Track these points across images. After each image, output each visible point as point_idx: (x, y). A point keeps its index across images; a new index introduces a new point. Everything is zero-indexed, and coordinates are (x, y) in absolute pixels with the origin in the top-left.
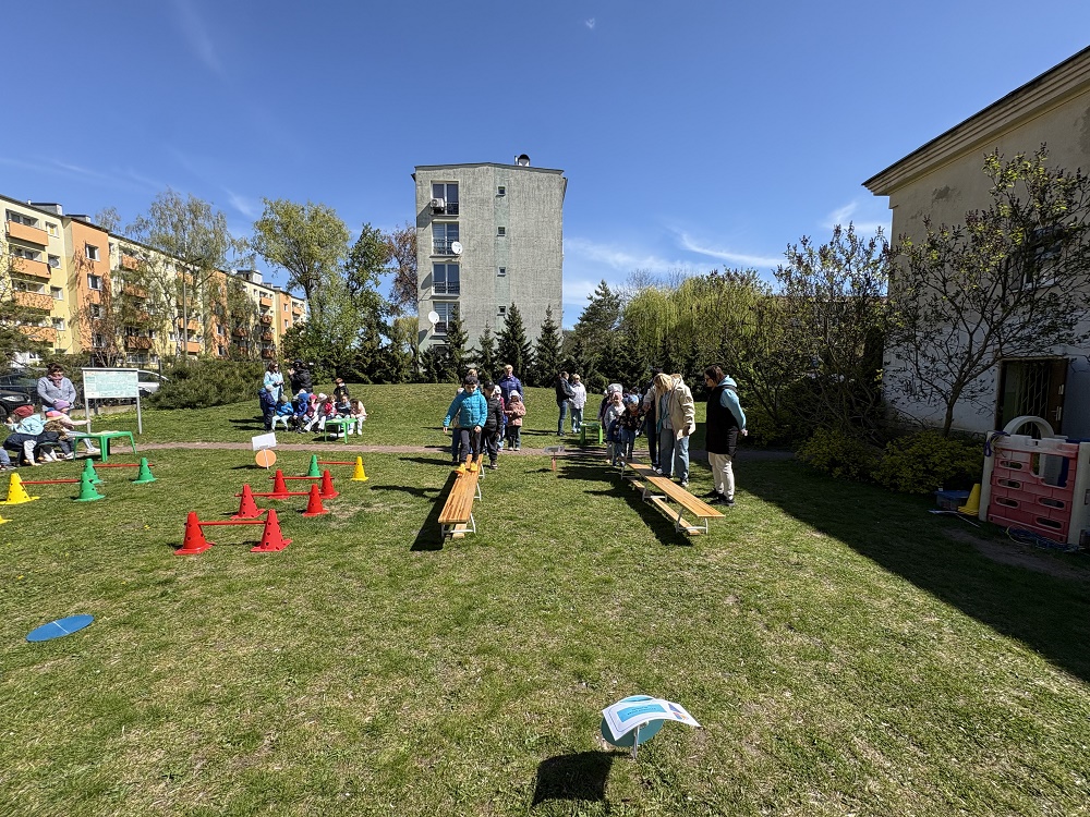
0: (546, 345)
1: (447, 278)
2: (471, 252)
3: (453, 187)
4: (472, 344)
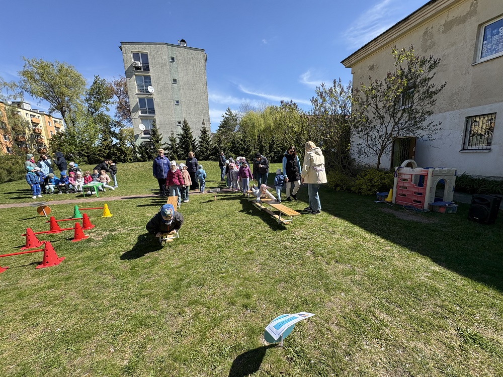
0: (204, 140)
1: (147, 106)
2: (159, 92)
3: (145, 56)
4: (165, 140)
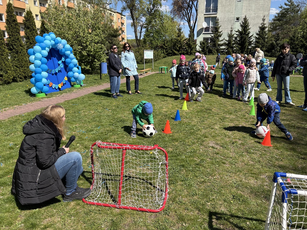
0: (260, 36)
1: (212, 5)
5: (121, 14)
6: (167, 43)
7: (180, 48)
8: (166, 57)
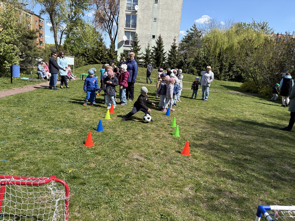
0: (172, 54)
1: (132, 21)
2: (143, 10)
5: (39, 17)
6: (88, 51)
7: (101, 57)
8: (87, 65)
